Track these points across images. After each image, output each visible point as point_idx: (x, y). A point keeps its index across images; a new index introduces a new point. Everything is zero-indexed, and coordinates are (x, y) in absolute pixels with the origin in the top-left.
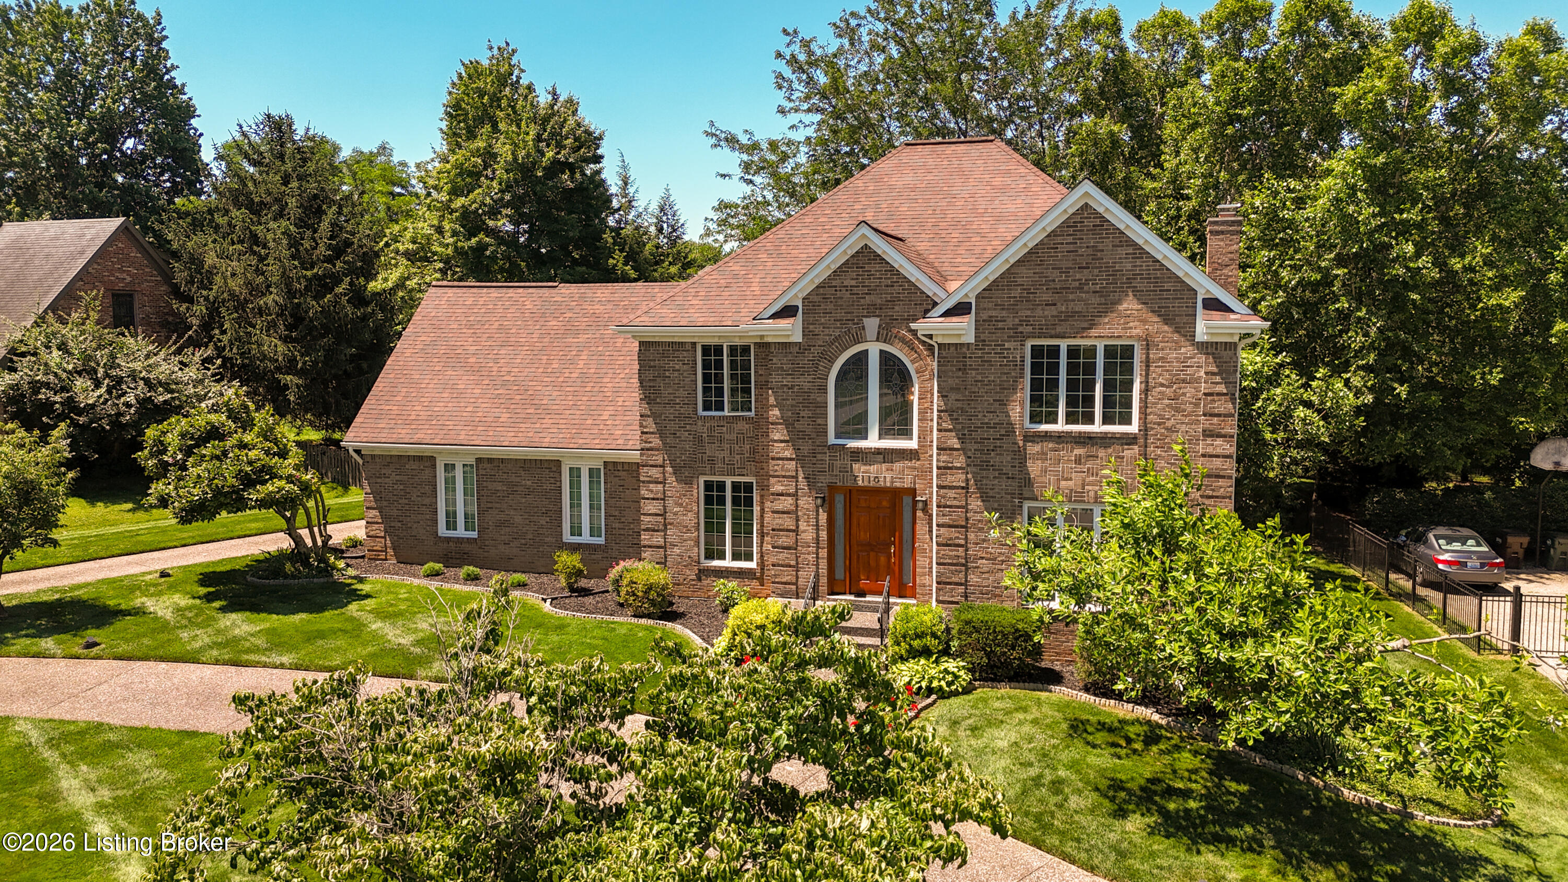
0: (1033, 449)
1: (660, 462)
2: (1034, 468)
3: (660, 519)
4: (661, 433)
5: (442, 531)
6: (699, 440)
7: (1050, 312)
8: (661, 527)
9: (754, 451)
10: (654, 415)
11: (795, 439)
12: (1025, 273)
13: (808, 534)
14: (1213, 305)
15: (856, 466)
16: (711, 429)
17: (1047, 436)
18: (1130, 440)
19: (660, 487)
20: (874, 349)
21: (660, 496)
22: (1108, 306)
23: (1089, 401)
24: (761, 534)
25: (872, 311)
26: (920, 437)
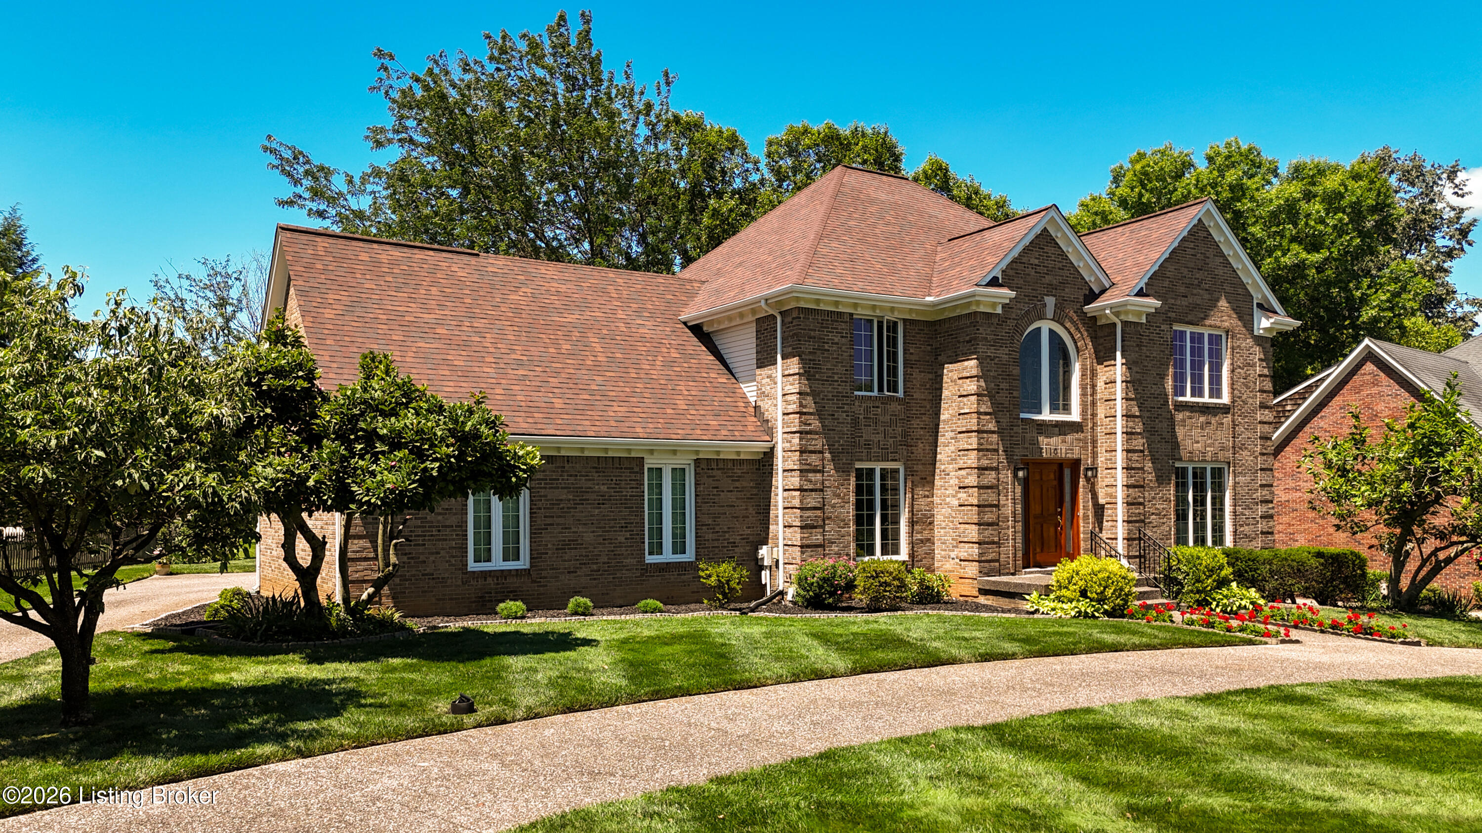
0: (1179, 416)
1: (819, 447)
2: (1180, 432)
3: (818, 513)
4: (820, 414)
5: (472, 566)
6: (855, 422)
7: (1185, 302)
8: (821, 523)
9: (905, 434)
10: (814, 394)
13: (1008, 510)
14: (1265, 307)
15: (1041, 439)
16: (867, 410)
17: (1183, 406)
18: (1225, 409)
19: (819, 476)
20: (1045, 326)
21: (819, 486)
22: (1213, 302)
23: (1202, 379)
24: (912, 523)
25: (1051, 289)
26: (1084, 412)
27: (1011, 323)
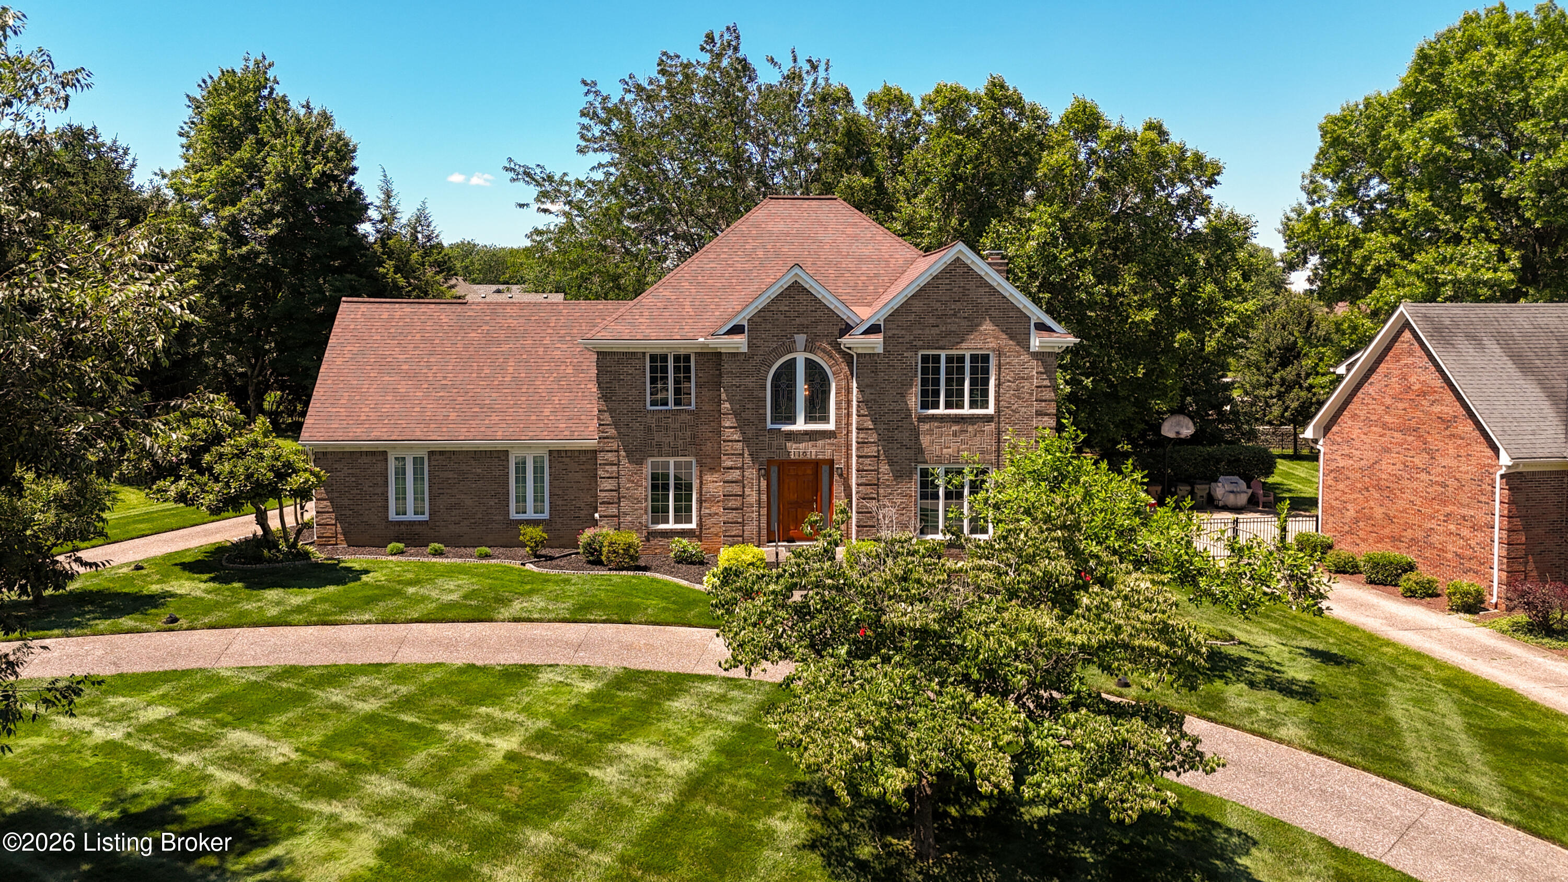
0: (925, 427)
1: (615, 448)
2: (925, 441)
3: (614, 494)
4: (616, 425)
5: (392, 516)
6: (648, 429)
7: (935, 331)
8: (616, 500)
9: (694, 436)
10: (610, 411)
11: (742, 424)
12: (918, 305)
13: (752, 497)
14: (1041, 327)
15: (789, 445)
16: (659, 420)
17: (934, 418)
18: (988, 419)
19: (615, 468)
20: (801, 358)
21: (614, 475)
22: (973, 327)
23: (961, 394)
24: (700, 502)
25: (801, 329)
26: (838, 422)
27: (758, 359)
